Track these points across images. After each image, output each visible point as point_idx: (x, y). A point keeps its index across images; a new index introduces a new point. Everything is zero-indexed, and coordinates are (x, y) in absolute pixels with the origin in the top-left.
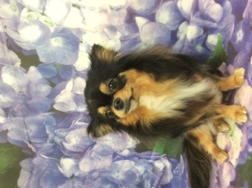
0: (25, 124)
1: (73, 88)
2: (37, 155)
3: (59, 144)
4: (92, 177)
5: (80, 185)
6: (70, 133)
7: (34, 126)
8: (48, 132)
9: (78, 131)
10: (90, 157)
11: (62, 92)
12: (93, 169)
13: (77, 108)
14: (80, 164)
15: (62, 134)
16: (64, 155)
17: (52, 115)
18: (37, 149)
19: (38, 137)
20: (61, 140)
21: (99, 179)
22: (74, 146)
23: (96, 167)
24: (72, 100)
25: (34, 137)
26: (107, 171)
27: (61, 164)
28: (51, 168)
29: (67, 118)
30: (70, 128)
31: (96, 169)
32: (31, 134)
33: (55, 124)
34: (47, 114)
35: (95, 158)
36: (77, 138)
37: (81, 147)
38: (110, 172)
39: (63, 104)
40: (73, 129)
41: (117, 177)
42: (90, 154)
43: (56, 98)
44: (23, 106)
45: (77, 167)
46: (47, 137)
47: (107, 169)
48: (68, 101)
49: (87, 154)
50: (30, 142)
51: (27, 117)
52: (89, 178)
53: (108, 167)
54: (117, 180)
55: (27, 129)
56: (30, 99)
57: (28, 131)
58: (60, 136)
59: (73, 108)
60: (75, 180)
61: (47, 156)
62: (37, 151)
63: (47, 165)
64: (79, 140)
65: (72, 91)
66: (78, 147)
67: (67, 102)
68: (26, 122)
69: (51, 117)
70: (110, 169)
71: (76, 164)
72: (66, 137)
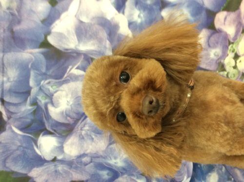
0: (3, 64)
1: (78, 10)
2: (7, 127)
3: (43, 108)
4: (81, 162)
5: (65, 168)
6: (61, 88)
7: (14, 70)
8: (32, 83)
9: (72, 85)
10: (80, 136)
11: (63, 16)
12: (82, 152)
13: (79, 45)
14: (64, 145)
15: (51, 89)
16: (46, 129)
17: (43, 53)
18: (10, 114)
19: (16, 92)
20: (47, 100)
21: (92, 164)
22: (62, 113)
23: (86, 150)
24: (74, 32)
25: (10, 91)
26: (102, 156)
27: (38, 144)
28: (24, 148)
29: (63, 60)
30: (63, 79)
31: (86, 152)
32: (7, 85)
33: (44, 70)
34: (37, 50)
35: (86, 138)
36: (68, 99)
37: (71, 114)
38: (105, 158)
39: (61, 36)
40: (66, 81)
41: (115, 163)
42: (81, 130)
43: (54, 24)
44: (8, 34)
45: (61, 149)
46: (28, 93)
47: (101, 153)
48: (68, 32)
49: (78, 128)
50: (3, 102)
51: (9, 53)
52: (77, 163)
53: (103, 151)
54: (116, 167)
55: (3, 76)
56: (19, 22)
57: (5, 79)
58: (47, 92)
59: (72, 43)
60: (57, 164)
61: (21, 129)
62: (9, 118)
63: (19, 144)
64: (71, 103)
65: (76, 16)
66: (67, 115)
67: (66, 35)
68: (5, 62)
69: (42, 57)
70: (106, 155)
71: (60, 145)
72: (55, 95)
